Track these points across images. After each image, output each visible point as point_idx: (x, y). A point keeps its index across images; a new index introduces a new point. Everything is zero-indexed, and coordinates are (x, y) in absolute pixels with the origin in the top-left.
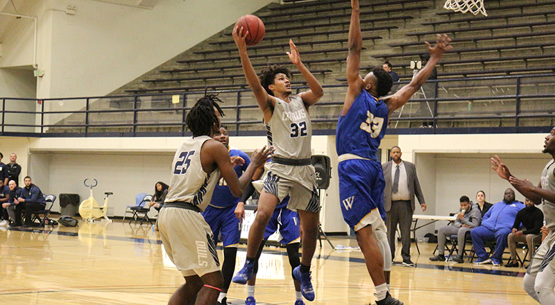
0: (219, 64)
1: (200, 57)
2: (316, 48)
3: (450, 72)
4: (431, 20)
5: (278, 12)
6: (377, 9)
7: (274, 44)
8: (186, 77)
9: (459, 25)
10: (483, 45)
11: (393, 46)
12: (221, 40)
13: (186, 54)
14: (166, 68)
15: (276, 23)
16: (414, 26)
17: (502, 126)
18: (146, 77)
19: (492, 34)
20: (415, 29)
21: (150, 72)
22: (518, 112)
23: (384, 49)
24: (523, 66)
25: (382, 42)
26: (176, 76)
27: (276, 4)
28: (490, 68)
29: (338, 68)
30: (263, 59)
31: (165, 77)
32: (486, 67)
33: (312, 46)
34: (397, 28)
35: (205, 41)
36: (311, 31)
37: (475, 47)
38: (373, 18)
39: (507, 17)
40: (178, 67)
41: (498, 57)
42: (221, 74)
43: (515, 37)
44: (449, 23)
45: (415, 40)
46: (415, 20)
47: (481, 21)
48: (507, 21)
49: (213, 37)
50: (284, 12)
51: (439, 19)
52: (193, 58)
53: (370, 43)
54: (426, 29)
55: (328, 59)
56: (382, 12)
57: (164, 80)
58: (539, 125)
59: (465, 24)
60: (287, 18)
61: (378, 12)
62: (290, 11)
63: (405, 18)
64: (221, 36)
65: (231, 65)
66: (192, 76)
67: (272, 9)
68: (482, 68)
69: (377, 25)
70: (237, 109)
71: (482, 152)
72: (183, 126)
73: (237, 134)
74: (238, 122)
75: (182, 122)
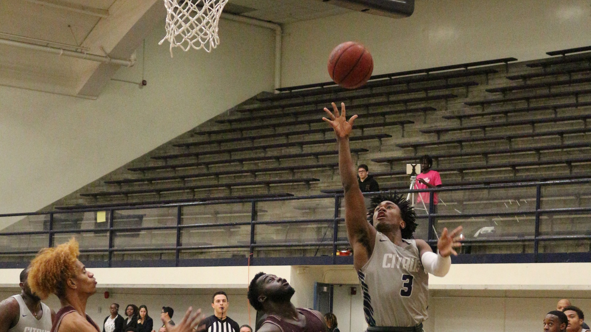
0: (181, 172)
1: (160, 163)
2: (307, 149)
3: (471, 180)
4: (459, 112)
5: (269, 104)
6: (393, 98)
7: (256, 145)
8: (136, 188)
9: (493, 119)
10: (519, 144)
11: (402, 146)
12: (191, 140)
13: (143, 158)
14: (115, 178)
15: (263, 118)
16: (436, 120)
17: (526, 252)
18: (87, 190)
19: (534, 130)
20: (436, 124)
21: (95, 182)
22: (538, 233)
23: (392, 150)
24: (567, 172)
25: (393, 141)
26: (125, 188)
27: (268, 93)
28: (524, 175)
29: (329, 176)
30: (236, 166)
31: (112, 190)
32: (517, 175)
33: (302, 147)
34: (413, 122)
35: (170, 143)
36: (305, 127)
37: (508, 147)
38: (386, 109)
39: (555, 108)
40: (130, 176)
41: (536, 160)
42: (181, 185)
43: (561, 134)
44: (482, 115)
45: (433, 138)
46: (438, 112)
47: (523, 113)
48: (556, 113)
49: (182, 137)
50: (276, 103)
51: (469, 111)
52: (151, 165)
53: (375, 142)
54: (449, 124)
55: (320, 163)
56: (398, 102)
57: (110, 194)
58: (574, 251)
59: (500, 117)
60: (279, 111)
61: (394, 102)
62: (284, 103)
63: (425, 110)
64: (192, 136)
65: (197, 172)
66: (145, 188)
67: (262, 100)
68: (512, 175)
69: (389, 119)
70: (176, 229)
71: (490, 288)
72: (109, 252)
73: (178, 264)
74: (178, 247)
75: (108, 248)
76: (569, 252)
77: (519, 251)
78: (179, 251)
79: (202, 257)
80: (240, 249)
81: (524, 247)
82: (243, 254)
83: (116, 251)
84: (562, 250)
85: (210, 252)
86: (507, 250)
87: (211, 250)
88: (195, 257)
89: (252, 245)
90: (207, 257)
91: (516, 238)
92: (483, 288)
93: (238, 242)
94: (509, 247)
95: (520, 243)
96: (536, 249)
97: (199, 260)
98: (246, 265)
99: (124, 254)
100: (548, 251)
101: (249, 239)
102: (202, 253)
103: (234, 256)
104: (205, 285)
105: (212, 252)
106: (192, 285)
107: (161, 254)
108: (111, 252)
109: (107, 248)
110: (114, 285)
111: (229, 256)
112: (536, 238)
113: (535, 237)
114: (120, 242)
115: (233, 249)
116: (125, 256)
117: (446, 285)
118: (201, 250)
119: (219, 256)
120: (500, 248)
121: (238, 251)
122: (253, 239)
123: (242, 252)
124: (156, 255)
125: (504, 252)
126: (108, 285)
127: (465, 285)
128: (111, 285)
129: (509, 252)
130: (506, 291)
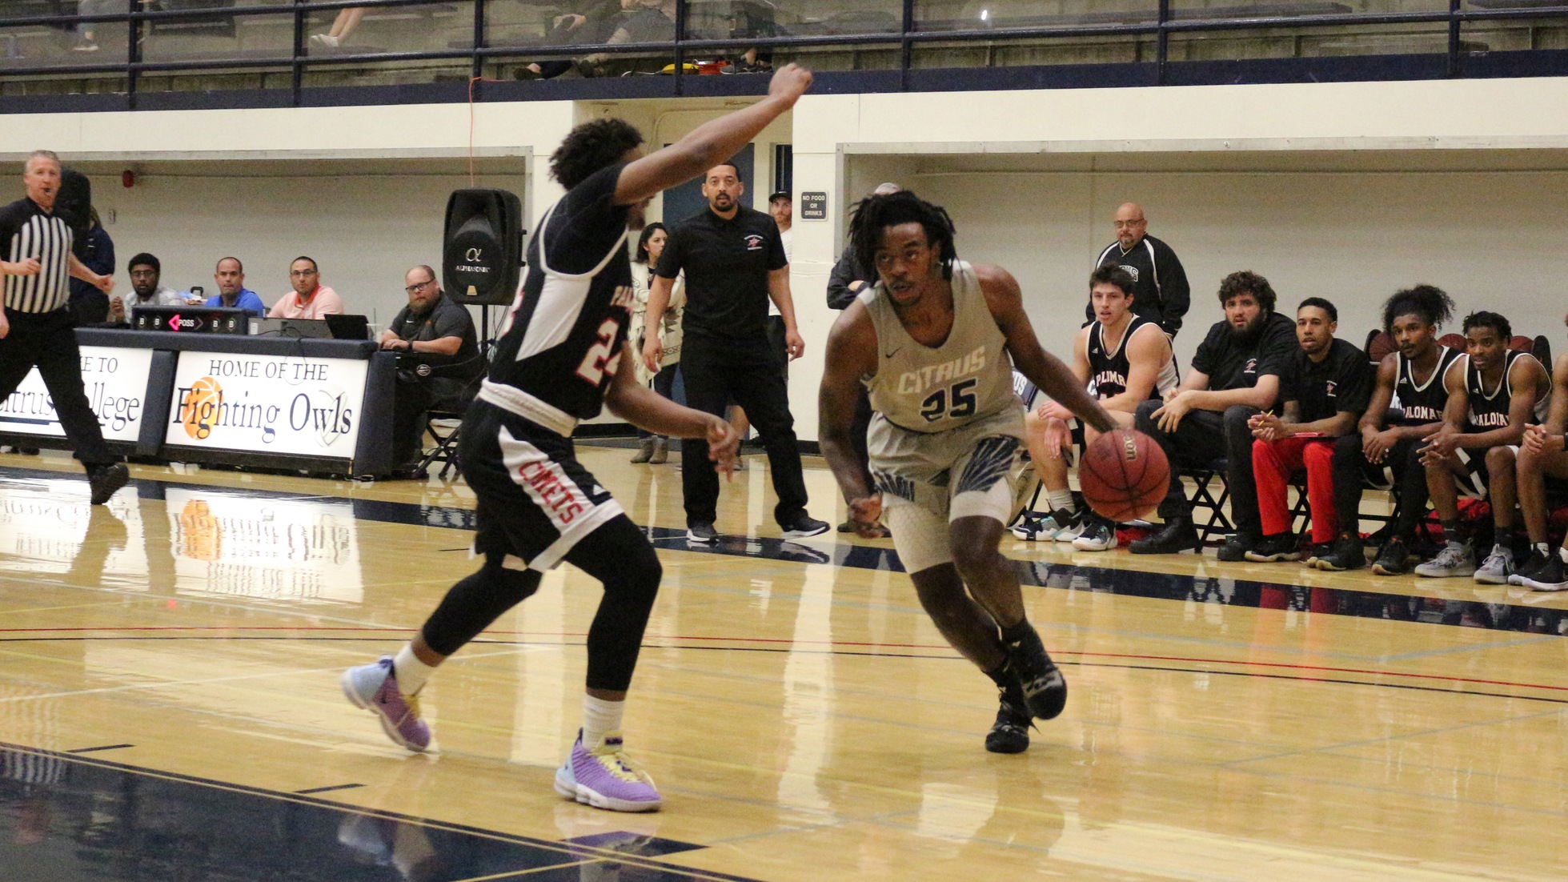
22: (1166, 13)
58: (1259, 57)
70: (293, 15)
71: (1052, 149)
72: (130, 72)
73: (298, 99)
74: (299, 58)
75: (127, 63)
76: (1247, 57)
77: (1129, 58)
78: (300, 67)
79: (362, 82)
80: (453, 61)
81: (1139, 47)
82: (463, 73)
83: (148, 68)
84: (1230, 54)
85: (382, 70)
86: (1098, 56)
87: (384, 65)
88: (346, 83)
89: (479, 50)
90: (375, 81)
91: (1118, 25)
92: (1035, 150)
93: (450, 45)
94: (1104, 49)
95: (1130, 38)
96: (1163, 53)
97: (358, 88)
98: (466, 100)
99: (174, 77)
100: (1197, 58)
101: (470, 36)
102: (362, 72)
103: (439, 78)
104: (365, 150)
105: (387, 70)
106: (334, 151)
107: (264, 75)
108: (135, 73)
109: (124, 63)
110: (143, 153)
111: (427, 78)
112: (1163, 25)
113: (1160, 23)
114: (159, 47)
115: (438, 60)
116: (176, 82)
117: (946, 143)
118: (360, 65)
119: (403, 78)
120: (1083, 50)
121: (451, 67)
122: (482, 37)
123: (459, 69)
124: (251, 78)
125: (1092, 60)
126: (127, 153)
127: (993, 143)
128: (136, 153)
129: (1102, 61)
130: (1094, 157)
